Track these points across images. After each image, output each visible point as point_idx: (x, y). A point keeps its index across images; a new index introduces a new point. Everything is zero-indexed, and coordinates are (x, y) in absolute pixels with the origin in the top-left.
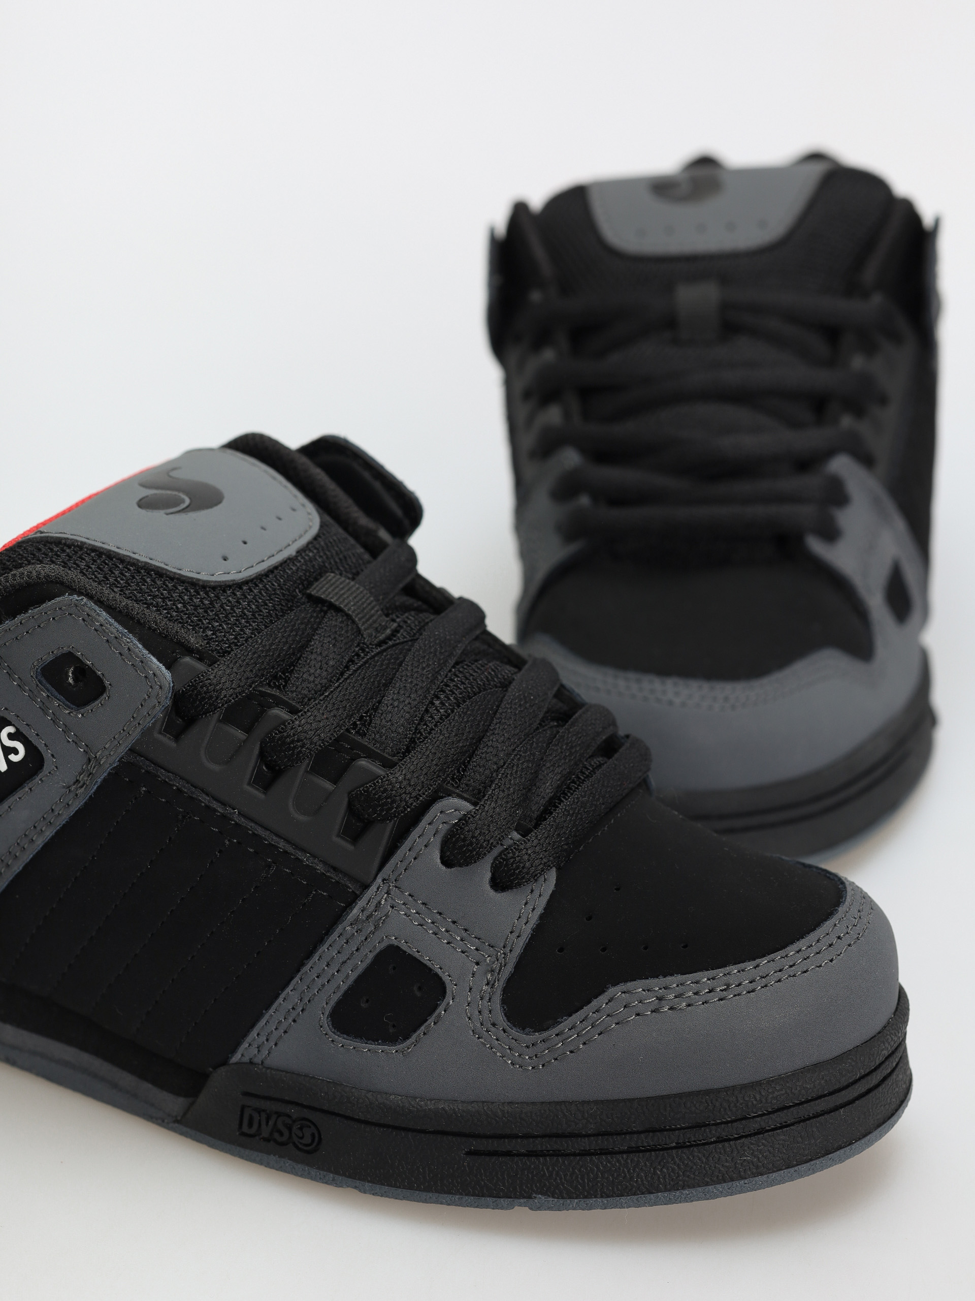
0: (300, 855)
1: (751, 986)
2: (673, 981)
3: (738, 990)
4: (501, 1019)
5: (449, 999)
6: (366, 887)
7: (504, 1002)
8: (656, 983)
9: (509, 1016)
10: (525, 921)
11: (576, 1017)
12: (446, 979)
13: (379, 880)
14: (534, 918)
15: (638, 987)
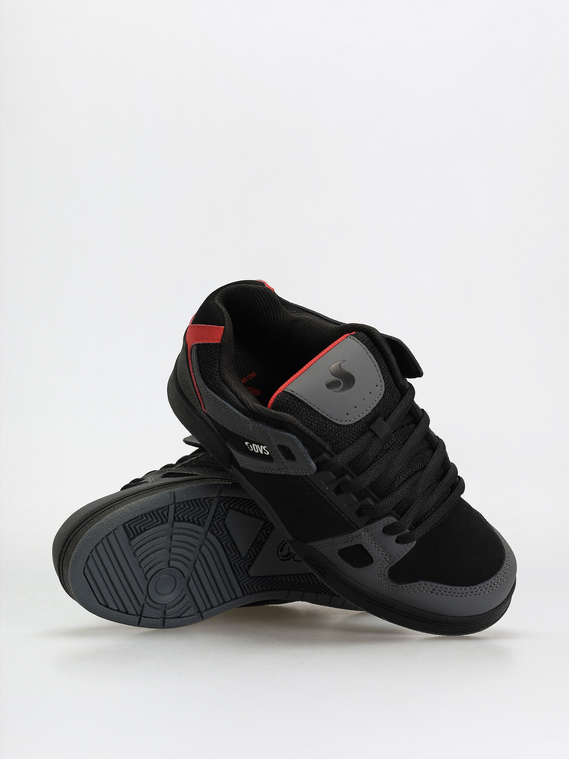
0: (342, 514)
1: (462, 595)
2: (439, 585)
3: (457, 595)
4: (387, 575)
5: (373, 564)
6: (359, 529)
7: (389, 571)
8: (434, 585)
9: (389, 575)
10: (402, 554)
11: (408, 585)
12: (374, 560)
13: (363, 528)
14: (405, 553)
15: (429, 584)
